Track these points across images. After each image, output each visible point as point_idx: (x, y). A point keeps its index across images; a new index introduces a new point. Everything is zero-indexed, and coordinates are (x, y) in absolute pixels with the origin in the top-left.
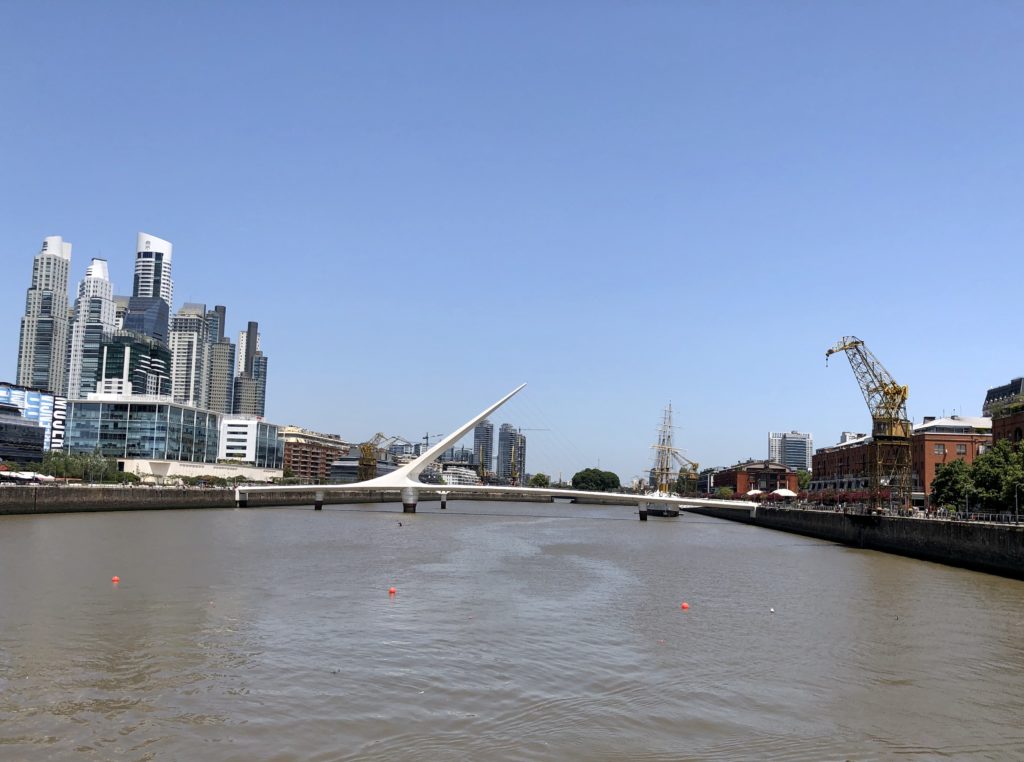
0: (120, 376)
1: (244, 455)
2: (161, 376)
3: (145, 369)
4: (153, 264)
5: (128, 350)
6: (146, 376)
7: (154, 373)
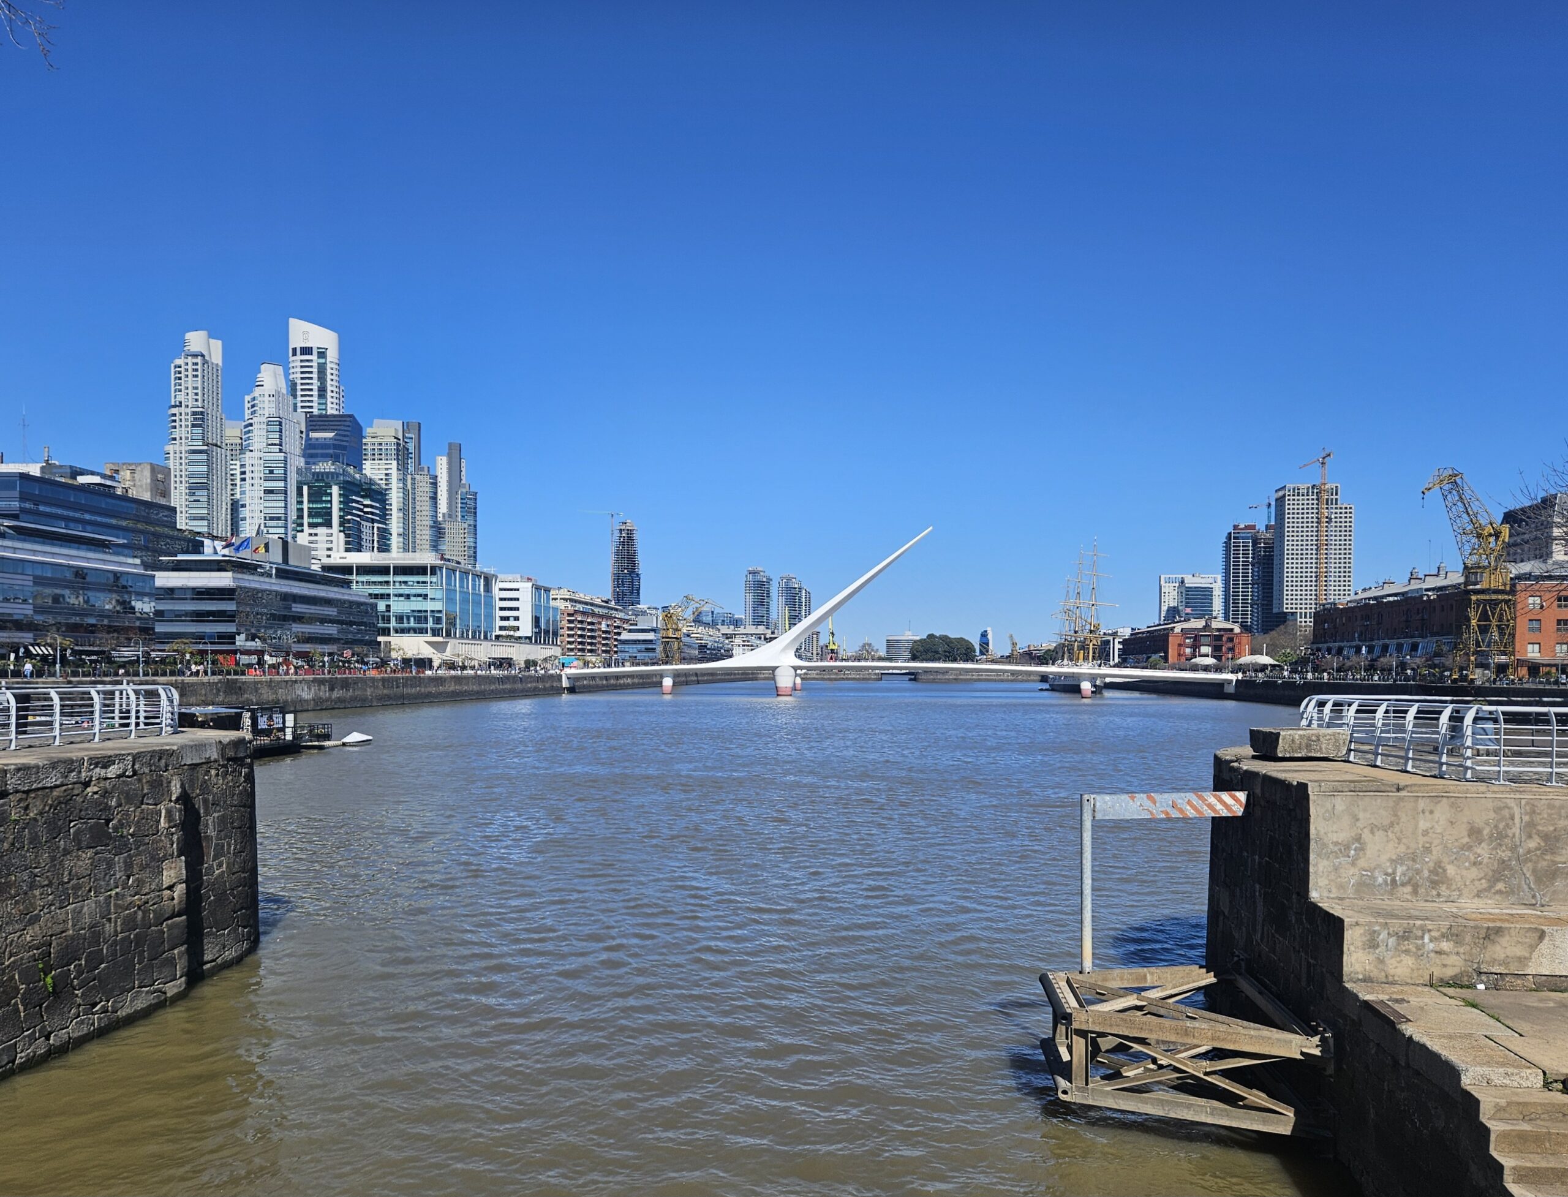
0: (328, 524)
1: (518, 628)
2: (376, 525)
3: (359, 516)
4: (315, 364)
5: (335, 490)
6: (359, 523)
7: (367, 520)
